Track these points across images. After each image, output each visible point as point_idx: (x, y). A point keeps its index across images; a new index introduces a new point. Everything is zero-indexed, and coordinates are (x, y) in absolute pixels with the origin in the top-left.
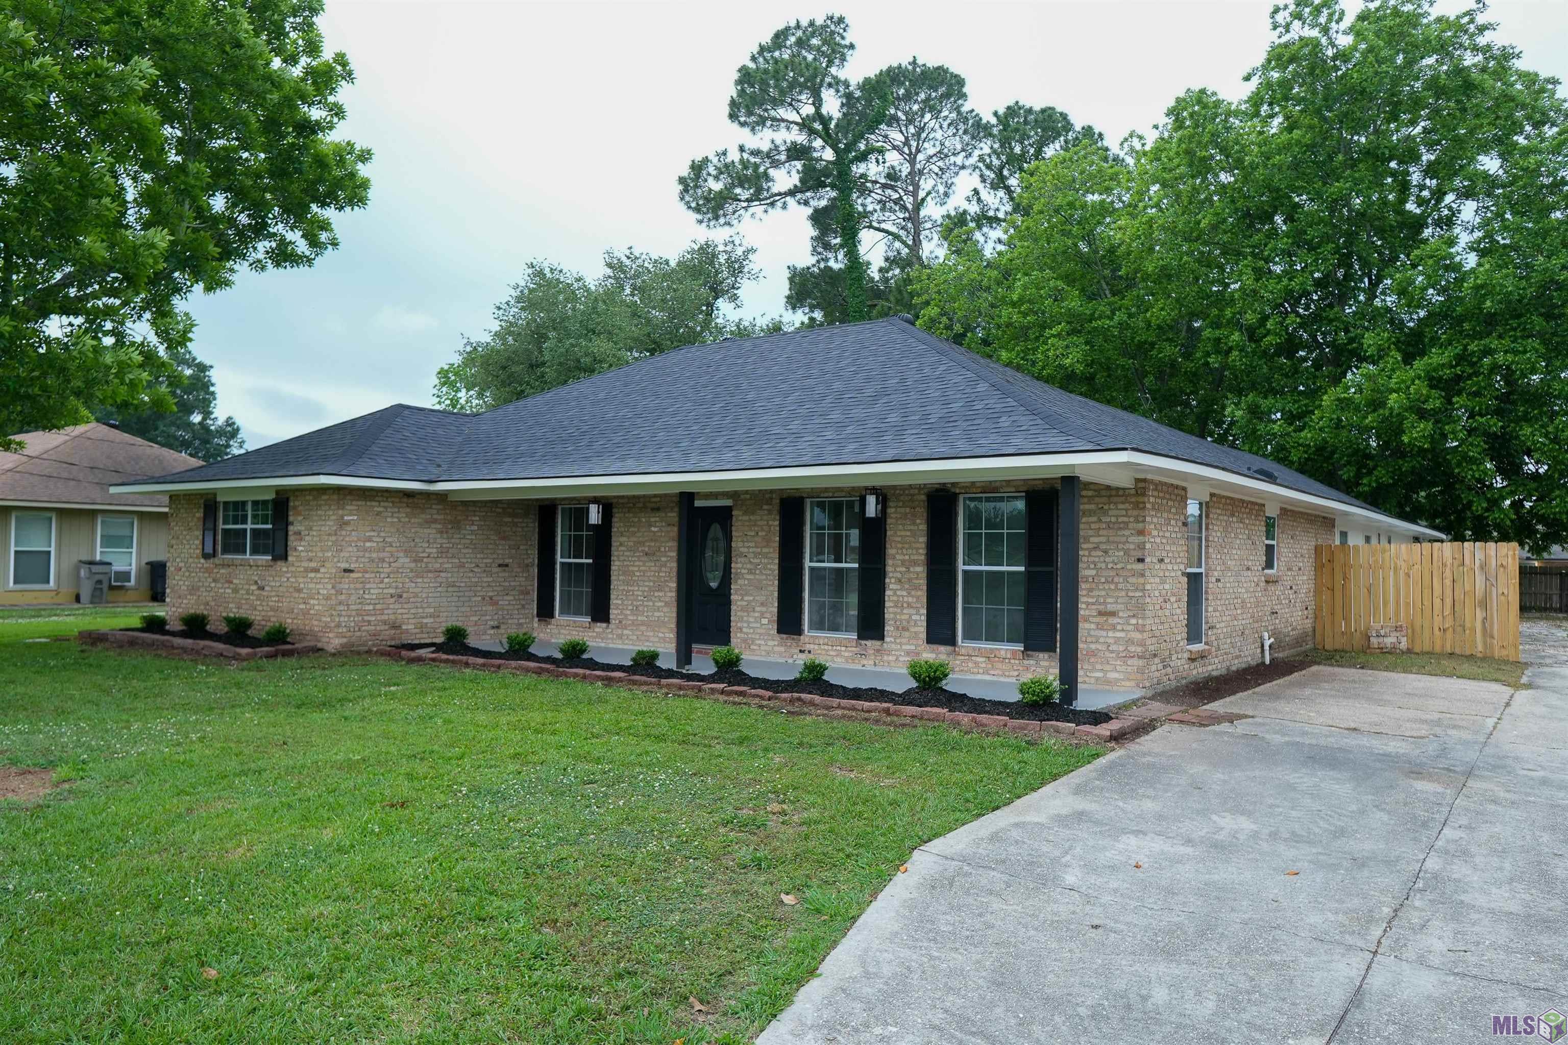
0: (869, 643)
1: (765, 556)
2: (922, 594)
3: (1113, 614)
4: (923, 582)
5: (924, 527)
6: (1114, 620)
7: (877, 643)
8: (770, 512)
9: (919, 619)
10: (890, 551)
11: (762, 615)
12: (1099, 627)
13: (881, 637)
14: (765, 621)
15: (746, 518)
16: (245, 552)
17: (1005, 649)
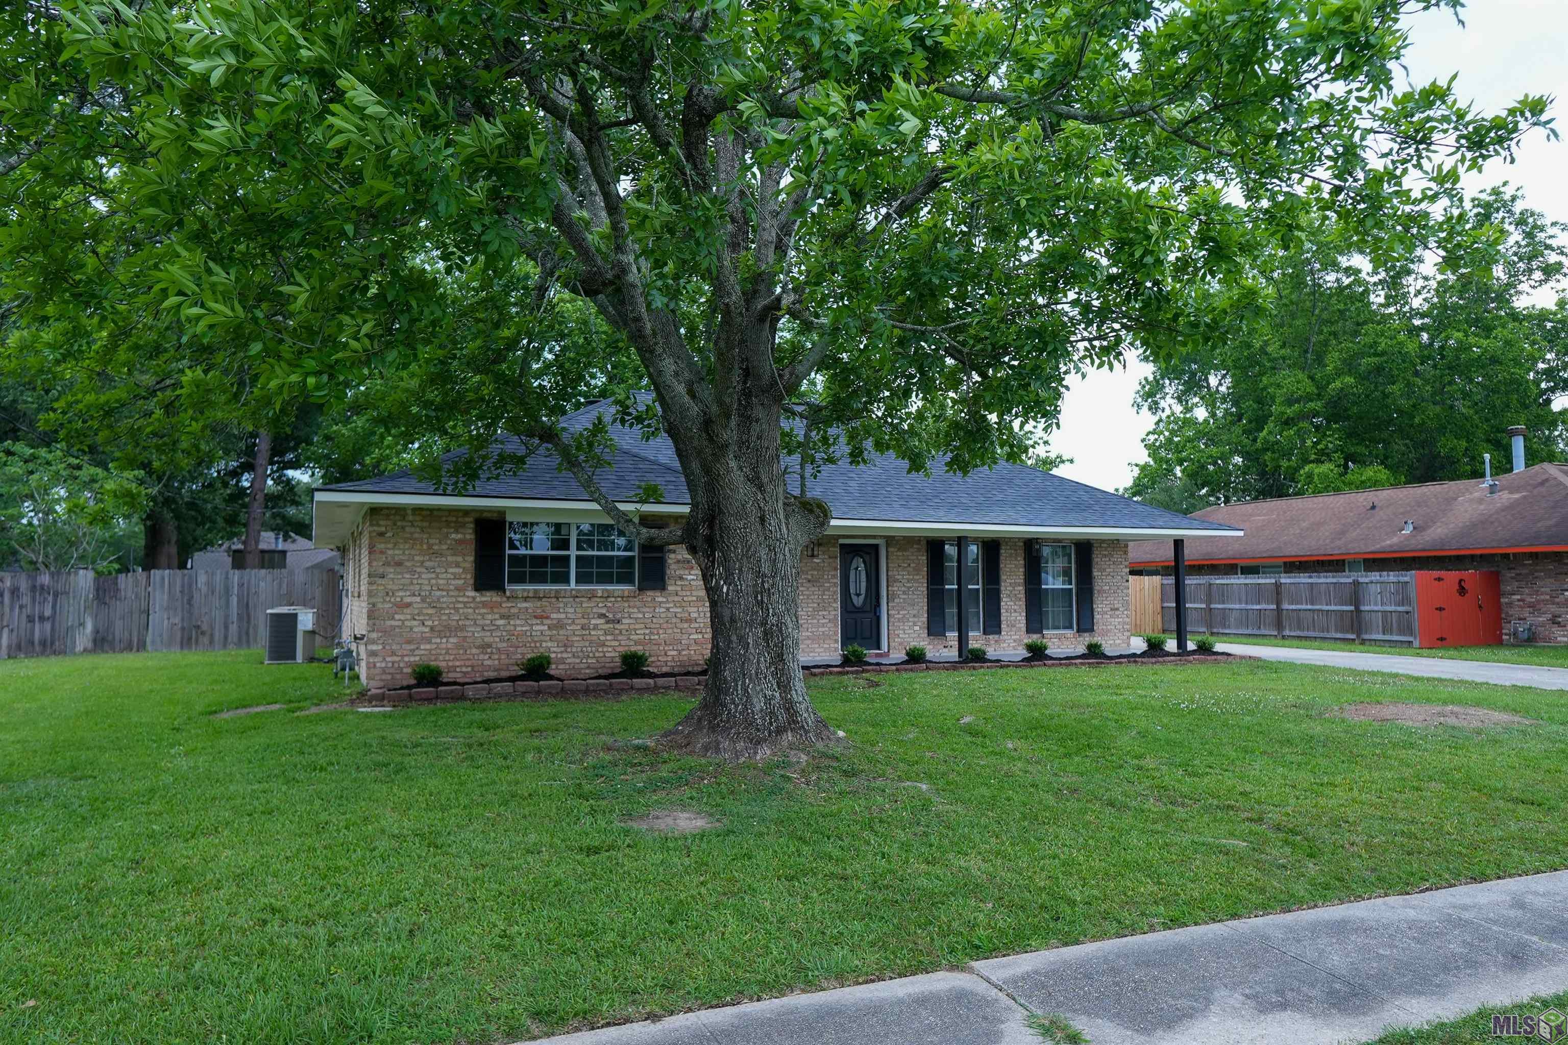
0: (991, 637)
1: (917, 581)
2: (1023, 603)
3: (1117, 609)
4: (1022, 596)
5: (1022, 562)
6: (1117, 613)
7: (996, 637)
8: (919, 550)
9: (1021, 619)
10: (1003, 577)
11: (915, 624)
12: (1111, 616)
13: (999, 633)
14: (917, 628)
15: (900, 554)
16: (567, 581)
17: (1069, 633)
